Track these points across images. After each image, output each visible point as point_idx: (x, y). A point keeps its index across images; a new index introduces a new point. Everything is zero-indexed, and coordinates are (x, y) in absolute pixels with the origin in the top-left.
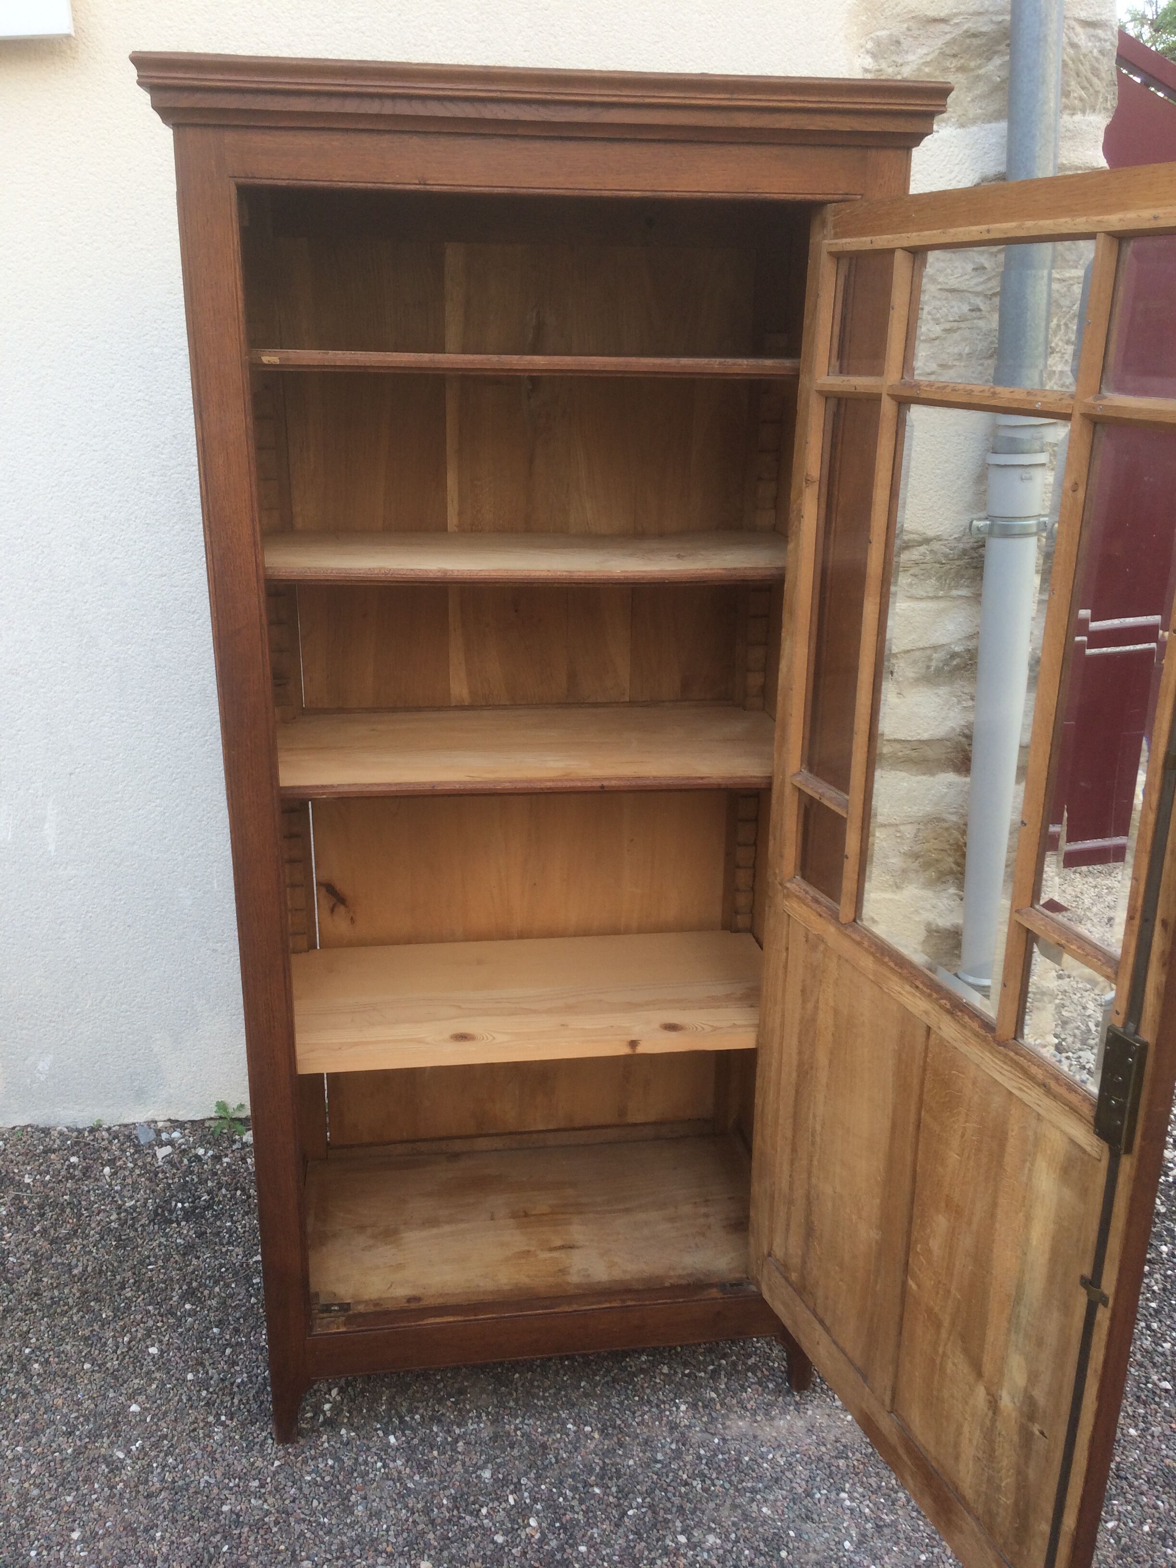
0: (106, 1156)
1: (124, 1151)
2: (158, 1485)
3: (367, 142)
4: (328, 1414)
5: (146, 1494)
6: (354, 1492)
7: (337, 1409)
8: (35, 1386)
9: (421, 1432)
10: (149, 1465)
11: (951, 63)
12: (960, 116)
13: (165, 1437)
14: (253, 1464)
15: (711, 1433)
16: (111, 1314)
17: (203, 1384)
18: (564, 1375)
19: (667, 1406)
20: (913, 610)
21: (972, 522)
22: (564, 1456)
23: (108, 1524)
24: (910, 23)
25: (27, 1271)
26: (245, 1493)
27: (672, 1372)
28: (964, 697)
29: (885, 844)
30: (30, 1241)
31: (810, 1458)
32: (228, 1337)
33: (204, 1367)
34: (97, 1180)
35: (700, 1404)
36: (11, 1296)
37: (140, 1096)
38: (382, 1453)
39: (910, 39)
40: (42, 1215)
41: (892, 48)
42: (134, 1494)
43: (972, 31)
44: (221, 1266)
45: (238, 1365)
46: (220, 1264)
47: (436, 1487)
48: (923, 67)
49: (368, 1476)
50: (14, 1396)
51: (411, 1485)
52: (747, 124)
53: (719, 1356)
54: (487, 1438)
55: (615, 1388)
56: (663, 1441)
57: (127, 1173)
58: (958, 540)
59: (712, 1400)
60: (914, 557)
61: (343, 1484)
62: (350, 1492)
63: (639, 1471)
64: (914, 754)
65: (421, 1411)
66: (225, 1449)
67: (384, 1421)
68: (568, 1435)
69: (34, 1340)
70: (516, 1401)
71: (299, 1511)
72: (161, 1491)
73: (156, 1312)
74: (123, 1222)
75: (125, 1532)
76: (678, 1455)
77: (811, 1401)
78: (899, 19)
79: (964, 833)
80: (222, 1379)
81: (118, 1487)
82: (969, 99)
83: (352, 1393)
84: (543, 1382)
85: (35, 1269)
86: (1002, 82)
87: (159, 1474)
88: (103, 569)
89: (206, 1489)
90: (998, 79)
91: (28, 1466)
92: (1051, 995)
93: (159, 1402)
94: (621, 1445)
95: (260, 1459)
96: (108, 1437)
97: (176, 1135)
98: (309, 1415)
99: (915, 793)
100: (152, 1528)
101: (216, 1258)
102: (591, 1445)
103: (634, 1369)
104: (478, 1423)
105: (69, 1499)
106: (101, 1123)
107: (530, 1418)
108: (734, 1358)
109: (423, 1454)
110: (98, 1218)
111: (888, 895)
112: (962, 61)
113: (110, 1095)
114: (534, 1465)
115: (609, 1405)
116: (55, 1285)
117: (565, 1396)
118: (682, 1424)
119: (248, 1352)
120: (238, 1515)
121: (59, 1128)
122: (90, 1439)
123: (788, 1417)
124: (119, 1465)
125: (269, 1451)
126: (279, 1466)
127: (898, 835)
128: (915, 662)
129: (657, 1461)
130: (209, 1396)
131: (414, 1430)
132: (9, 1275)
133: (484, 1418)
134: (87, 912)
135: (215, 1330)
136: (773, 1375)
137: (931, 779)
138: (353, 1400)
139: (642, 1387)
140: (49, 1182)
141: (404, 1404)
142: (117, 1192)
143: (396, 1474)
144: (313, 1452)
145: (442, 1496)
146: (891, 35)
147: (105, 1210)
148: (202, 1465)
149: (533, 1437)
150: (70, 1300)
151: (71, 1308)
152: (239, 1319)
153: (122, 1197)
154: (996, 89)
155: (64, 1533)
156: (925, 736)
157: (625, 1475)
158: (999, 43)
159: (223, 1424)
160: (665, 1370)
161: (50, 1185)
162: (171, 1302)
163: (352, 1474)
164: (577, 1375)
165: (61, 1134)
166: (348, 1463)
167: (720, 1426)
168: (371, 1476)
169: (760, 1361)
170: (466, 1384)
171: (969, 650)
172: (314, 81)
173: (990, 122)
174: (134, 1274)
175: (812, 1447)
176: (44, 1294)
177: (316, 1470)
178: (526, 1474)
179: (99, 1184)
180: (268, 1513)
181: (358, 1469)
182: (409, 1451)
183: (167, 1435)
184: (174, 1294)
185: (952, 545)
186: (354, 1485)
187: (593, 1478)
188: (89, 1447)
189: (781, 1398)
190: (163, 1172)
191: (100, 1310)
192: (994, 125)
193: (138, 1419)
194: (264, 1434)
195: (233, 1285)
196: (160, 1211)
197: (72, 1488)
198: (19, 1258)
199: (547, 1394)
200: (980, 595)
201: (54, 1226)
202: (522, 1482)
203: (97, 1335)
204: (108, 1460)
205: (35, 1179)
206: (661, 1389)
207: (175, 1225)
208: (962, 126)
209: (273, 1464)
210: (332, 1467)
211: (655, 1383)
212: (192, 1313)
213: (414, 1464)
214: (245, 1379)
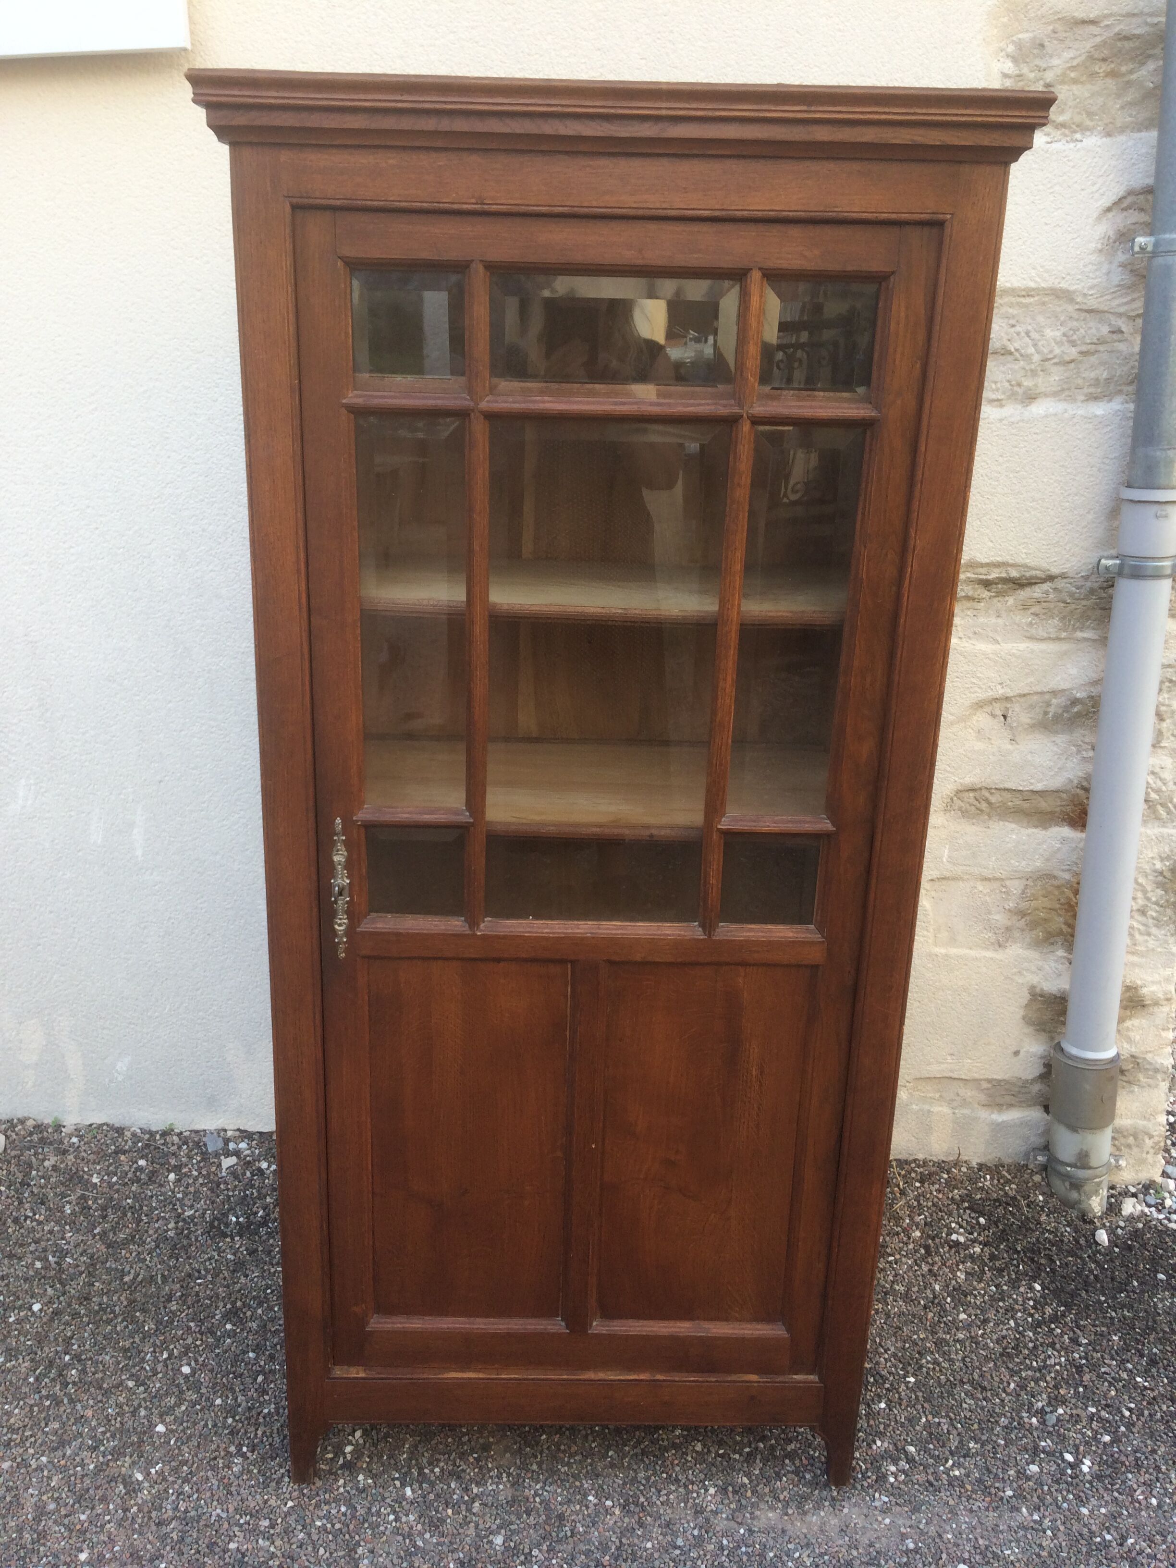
0: (173, 1162)
1: (191, 1158)
2: (170, 1513)
3: (424, 160)
4: (349, 1457)
5: (157, 1521)
6: (362, 1543)
7: (358, 1453)
8: (70, 1394)
9: (439, 1486)
10: (166, 1491)
11: (1100, 68)
12: (1106, 125)
13: (185, 1463)
14: (266, 1502)
15: (738, 1523)
16: (153, 1326)
17: (231, 1411)
18: (593, 1441)
19: (695, 1488)
20: (1032, 651)
21: (1100, 561)
22: (581, 1529)
23: (116, 1548)
24: (1057, 26)
25: (81, 1273)
26: (253, 1532)
27: (706, 1450)
28: (1085, 746)
29: (988, 899)
30: (89, 1243)
31: (839, 1561)
32: (262, 1363)
33: (234, 1392)
34: (161, 1186)
35: (730, 1489)
36: (62, 1298)
37: (212, 1103)
38: (397, 1505)
39: (1055, 42)
40: (104, 1217)
41: (1035, 51)
42: (146, 1519)
43: (1124, 33)
44: (268, 1287)
45: (268, 1394)
46: (267, 1285)
47: (445, 1548)
48: (1068, 72)
49: (378, 1528)
50: (48, 1403)
51: (420, 1543)
52: (826, 138)
53: (758, 1438)
54: (504, 1502)
55: (644, 1462)
56: (686, 1525)
57: (191, 1181)
58: (1086, 578)
59: (743, 1485)
60: (1036, 595)
61: (353, 1535)
62: (358, 1544)
63: (656, 1555)
64: (1026, 805)
65: (442, 1464)
66: (241, 1483)
67: (403, 1471)
68: (587, 1507)
69: (75, 1347)
70: (540, 1465)
71: (304, 1558)
72: (173, 1519)
73: (197, 1330)
74: (179, 1231)
75: (130, 1559)
76: (699, 1542)
77: (848, 1497)
78: (1044, 21)
79: (1076, 892)
80: (249, 1408)
81: (132, 1511)
82: (1118, 106)
83: (375, 1438)
84: (570, 1448)
85: (89, 1272)
86: (1154, 88)
87: (174, 1502)
88: (199, 581)
89: (216, 1523)
90: (1151, 85)
91: (50, 1478)
92: (1165, 1072)
93: (185, 1424)
94: (641, 1525)
95: (274, 1497)
96: (131, 1457)
97: (243, 1145)
98: (330, 1456)
99: (1024, 847)
100: (157, 1559)
101: (263, 1278)
102: (610, 1521)
103: (666, 1443)
104: (497, 1484)
105: (83, 1517)
106: (173, 1127)
107: (551, 1484)
108: (773, 1442)
109: (437, 1512)
110: (157, 1225)
111: (989, 954)
112: (1113, 66)
113: (184, 1100)
114: (548, 1536)
115: (634, 1480)
116: (105, 1291)
117: (591, 1465)
118: (709, 1509)
119: (279, 1382)
120: (244, 1555)
121: (132, 1129)
122: (113, 1456)
123: (822, 1514)
124: (137, 1487)
125: (284, 1490)
126: (291, 1507)
127: (1004, 890)
128: (1032, 707)
129: (676, 1547)
130: (234, 1424)
131: (432, 1484)
132: (64, 1276)
133: (505, 1479)
134: (170, 918)
135: (251, 1355)
136: (812, 1465)
137: (1044, 832)
138: (375, 1445)
139: (672, 1464)
140: (115, 1184)
141: (426, 1454)
142: (178, 1200)
143: (407, 1529)
144: (327, 1496)
145: (450, 1558)
146: (1035, 38)
147: (164, 1218)
148: (216, 1497)
149: (552, 1505)
150: (117, 1308)
151: (116, 1317)
152: (276, 1345)
153: (183, 1205)
154: (1148, 95)
155: (72, 1552)
156: (1039, 787)
157: (641, 1557)
158: (1154, 47)
159: (244, 1456)
160: (699, 1447)
161: (116, 1187)
162: (213, 1321)
163: (363, 1524)
164: (607, 1443)
165: (134, 1135)
166: (361, 1511)
167: (748, 1515)
168: (382, 1528)
169: (799, 1448)
170: (491, 1440)
171: (1092, 697)
172: (370, 97)
173: (1139, 131)
174: (182, 1287)
175: (843, 1550)
176: (94, 1299)
177: (328, 1517)
178: (538, 1545)
179: (163, 1190)
180: (273, 1556)
181: (370, 1520)
182: (423, 1506)
183: (187, 1461)
184: (218, 1312)
185: (1079, 584)
186: (363, 1536)
187: (607, 1558)
188: (111, 1464)
189: (817, 1491)
190: (226, 1183)
191: (144, 1321)
192: (1144, 134)
193: (162, 1440)
194: (282, 1471)
195: (276, 1309)
196: (216, 1223)
197: (87, 1506)
198: (76, 1260)
199: (572, 1461)
200: (1106, 638)
201: (114, 1229)
202: (533, 1553)
203: (137, 1348)
204: (127, 1481)
205: (102, 1179)
206: (691, 1468)
207: (228, 1240)
208: (1109, 135)
209: (286, 1504)
210: (344, 1514)
211: (687, 1461)
212: (232, 1334)
213: (427, 1521)
214: (273, 1410)
